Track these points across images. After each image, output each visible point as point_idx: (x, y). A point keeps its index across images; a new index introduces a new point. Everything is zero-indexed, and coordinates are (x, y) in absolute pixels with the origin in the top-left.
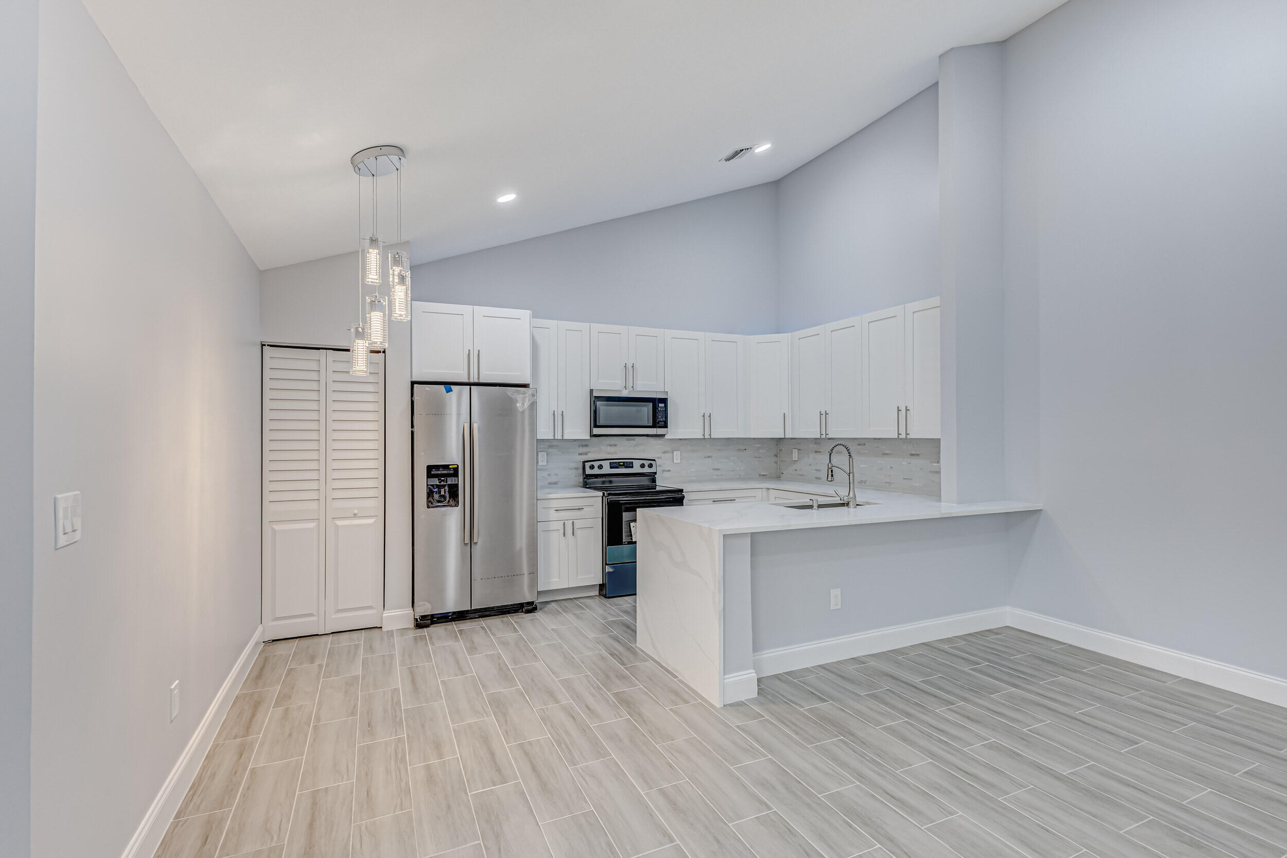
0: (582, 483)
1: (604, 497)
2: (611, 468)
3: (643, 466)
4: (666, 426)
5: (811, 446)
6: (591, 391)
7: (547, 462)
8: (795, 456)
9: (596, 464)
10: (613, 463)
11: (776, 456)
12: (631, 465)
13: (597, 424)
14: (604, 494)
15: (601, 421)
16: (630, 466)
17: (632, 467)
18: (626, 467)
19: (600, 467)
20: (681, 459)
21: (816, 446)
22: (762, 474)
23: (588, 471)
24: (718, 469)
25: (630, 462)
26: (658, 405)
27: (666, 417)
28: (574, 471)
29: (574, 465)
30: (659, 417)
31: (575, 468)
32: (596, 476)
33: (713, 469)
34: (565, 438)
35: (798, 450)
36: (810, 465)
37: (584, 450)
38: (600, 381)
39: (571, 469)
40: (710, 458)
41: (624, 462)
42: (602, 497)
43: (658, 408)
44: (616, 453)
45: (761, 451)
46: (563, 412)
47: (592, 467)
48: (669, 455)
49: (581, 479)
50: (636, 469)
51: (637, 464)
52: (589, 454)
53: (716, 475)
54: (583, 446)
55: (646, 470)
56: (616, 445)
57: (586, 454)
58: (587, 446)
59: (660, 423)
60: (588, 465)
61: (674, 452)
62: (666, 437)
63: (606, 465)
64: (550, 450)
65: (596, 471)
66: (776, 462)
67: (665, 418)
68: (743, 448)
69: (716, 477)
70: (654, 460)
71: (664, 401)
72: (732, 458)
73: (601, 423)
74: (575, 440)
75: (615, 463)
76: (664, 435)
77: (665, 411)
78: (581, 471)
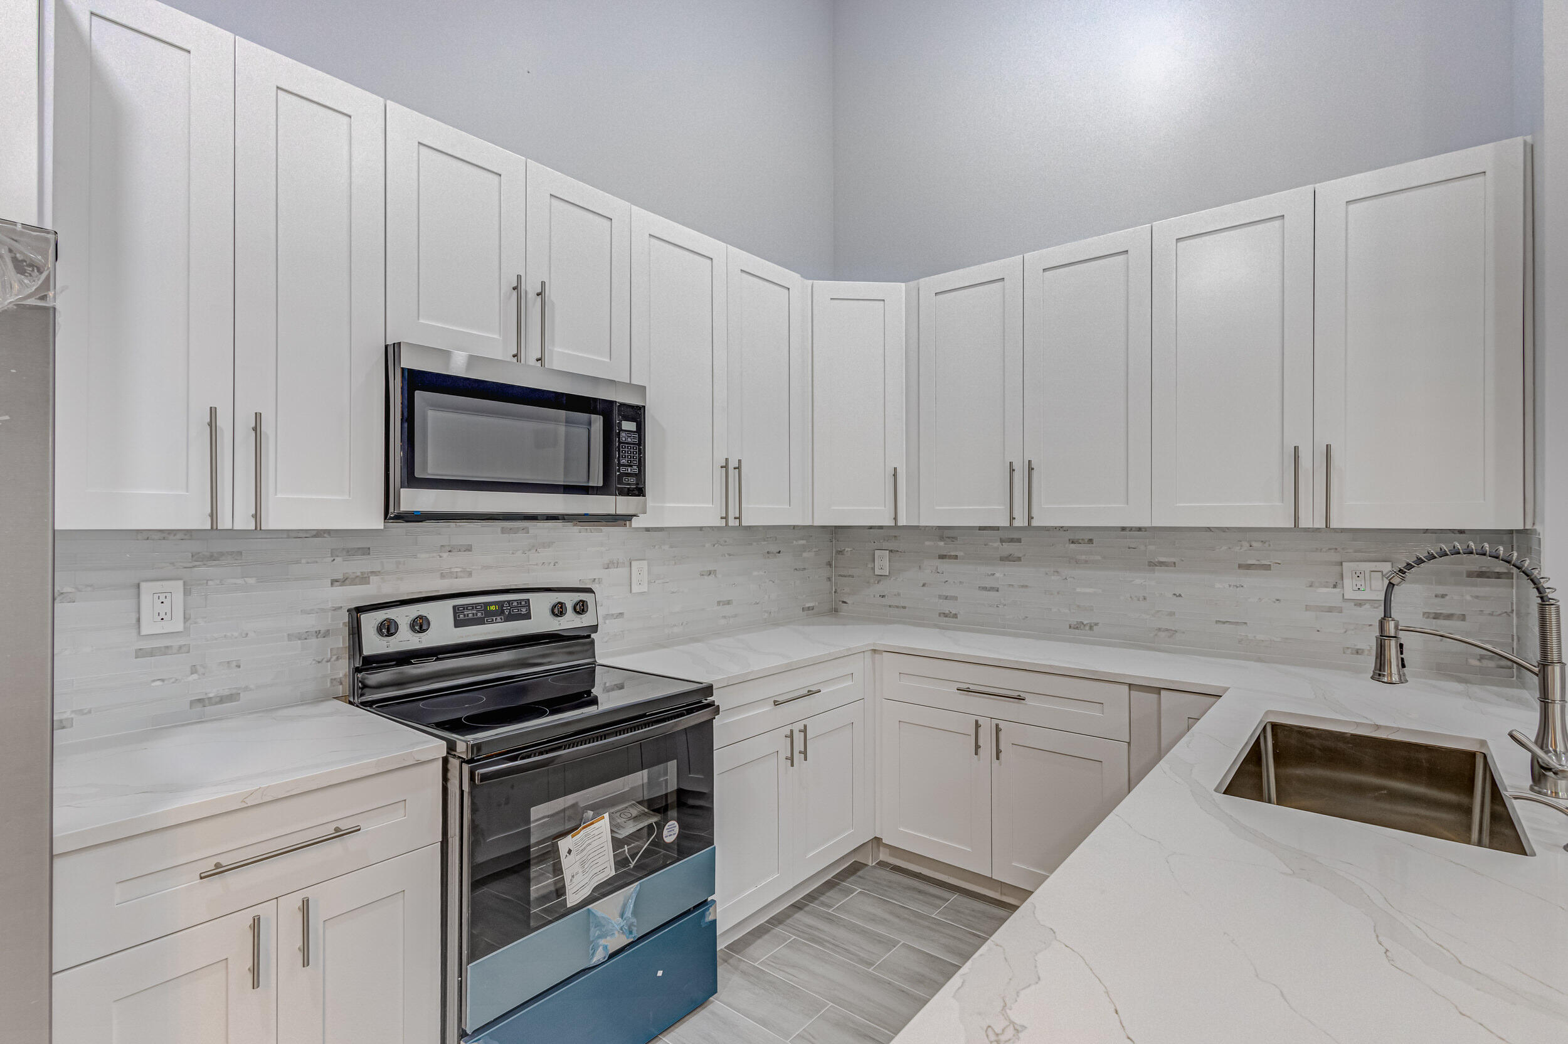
0: (347, 682)
1: (454, 763)
2: (458, 623)
3: (558, 610)
4: (640, 492)
5: (927, 543)
6: (392, 352)
7: (186, 619)
8: (883, 563)
9: (403, 616)
10: (465, 607)
11: (829, 564)
12: (524, 611)
13: (418, 474)
14: (451, 747)
15: (430, 464)
16: (522, 612)
17: (528, 616)
18: (511, 618)
19: (420, 625)
20: (649, 582)
21: (942, 544)
22: (807, 605)
23: (374, 644)
24: (729, 603)
25: (519, 602)
26: (620, 424)
27: (641, 464)
28: (314, 641)
29: (310, 622)
30: (623, 461)
31: (318, 633)
32: (404, 658)
33: (719, 603)
34: (271, 522)
35: (891, 551)
36: (924, 585)
37: (357, 566)
38: (421, 321)
39: (303, 637)
40: (712, 577)
41: (501, 604)
42: (445, 761)
43: (619, 434)
44: (470, 574)
45: (805, 555)
46: (258, 416)
47: (388, 629)
48: (622, 571)
49: (343, 668)
50: (541, 621)
51: (540, 605)
52: (373, 579)
53: (724, 617)
54: (350, 553)
55: (569, 622)
56: (469, 549)
57: (364, 579)
58: (366, 551)
59: (625, 479)
60: (370, 622)
61: (633, 563)
62: (636, 523)
63: (441, 615)
64: (202, 571)
65: (406, 640)
66: (829, 579)
67: (639, 467)
68: (774, 548)
69: (723, 622)
70: (590, 591)
71: (636, 413)
72: (755, 573)
73: (429, 471)
74: (319, 533)
75: (473, 606)
76: (628, 518)
77: (639, 444)
78: (341, 641)
